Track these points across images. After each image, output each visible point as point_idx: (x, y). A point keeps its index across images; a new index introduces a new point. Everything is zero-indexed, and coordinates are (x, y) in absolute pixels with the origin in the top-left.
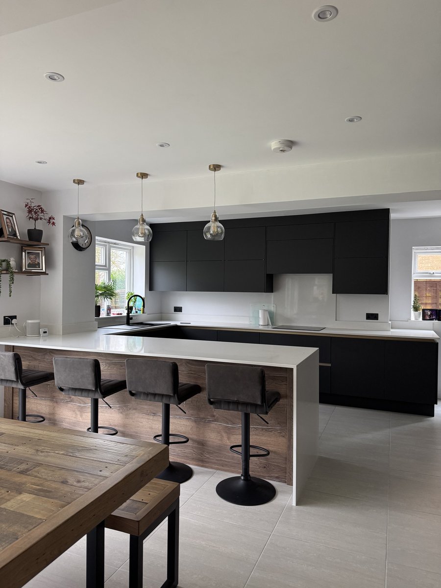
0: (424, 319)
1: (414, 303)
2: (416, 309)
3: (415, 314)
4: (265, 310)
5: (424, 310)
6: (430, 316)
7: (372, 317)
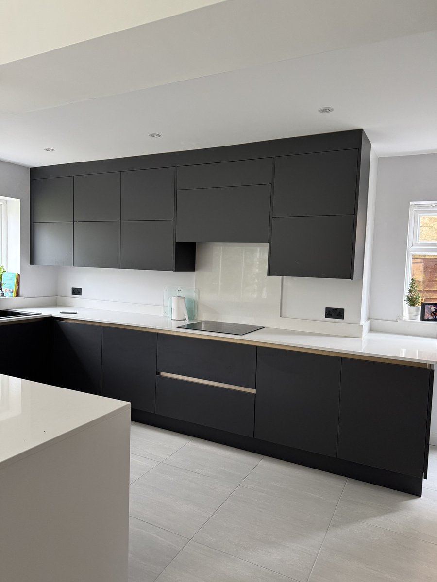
0: (423, 319)
1: (410, 291)
2: (412, 302)
3: (409, 310)
4: (180, 297)
5: (424, 305)
6: (434, 314)
7: (335, 313)
